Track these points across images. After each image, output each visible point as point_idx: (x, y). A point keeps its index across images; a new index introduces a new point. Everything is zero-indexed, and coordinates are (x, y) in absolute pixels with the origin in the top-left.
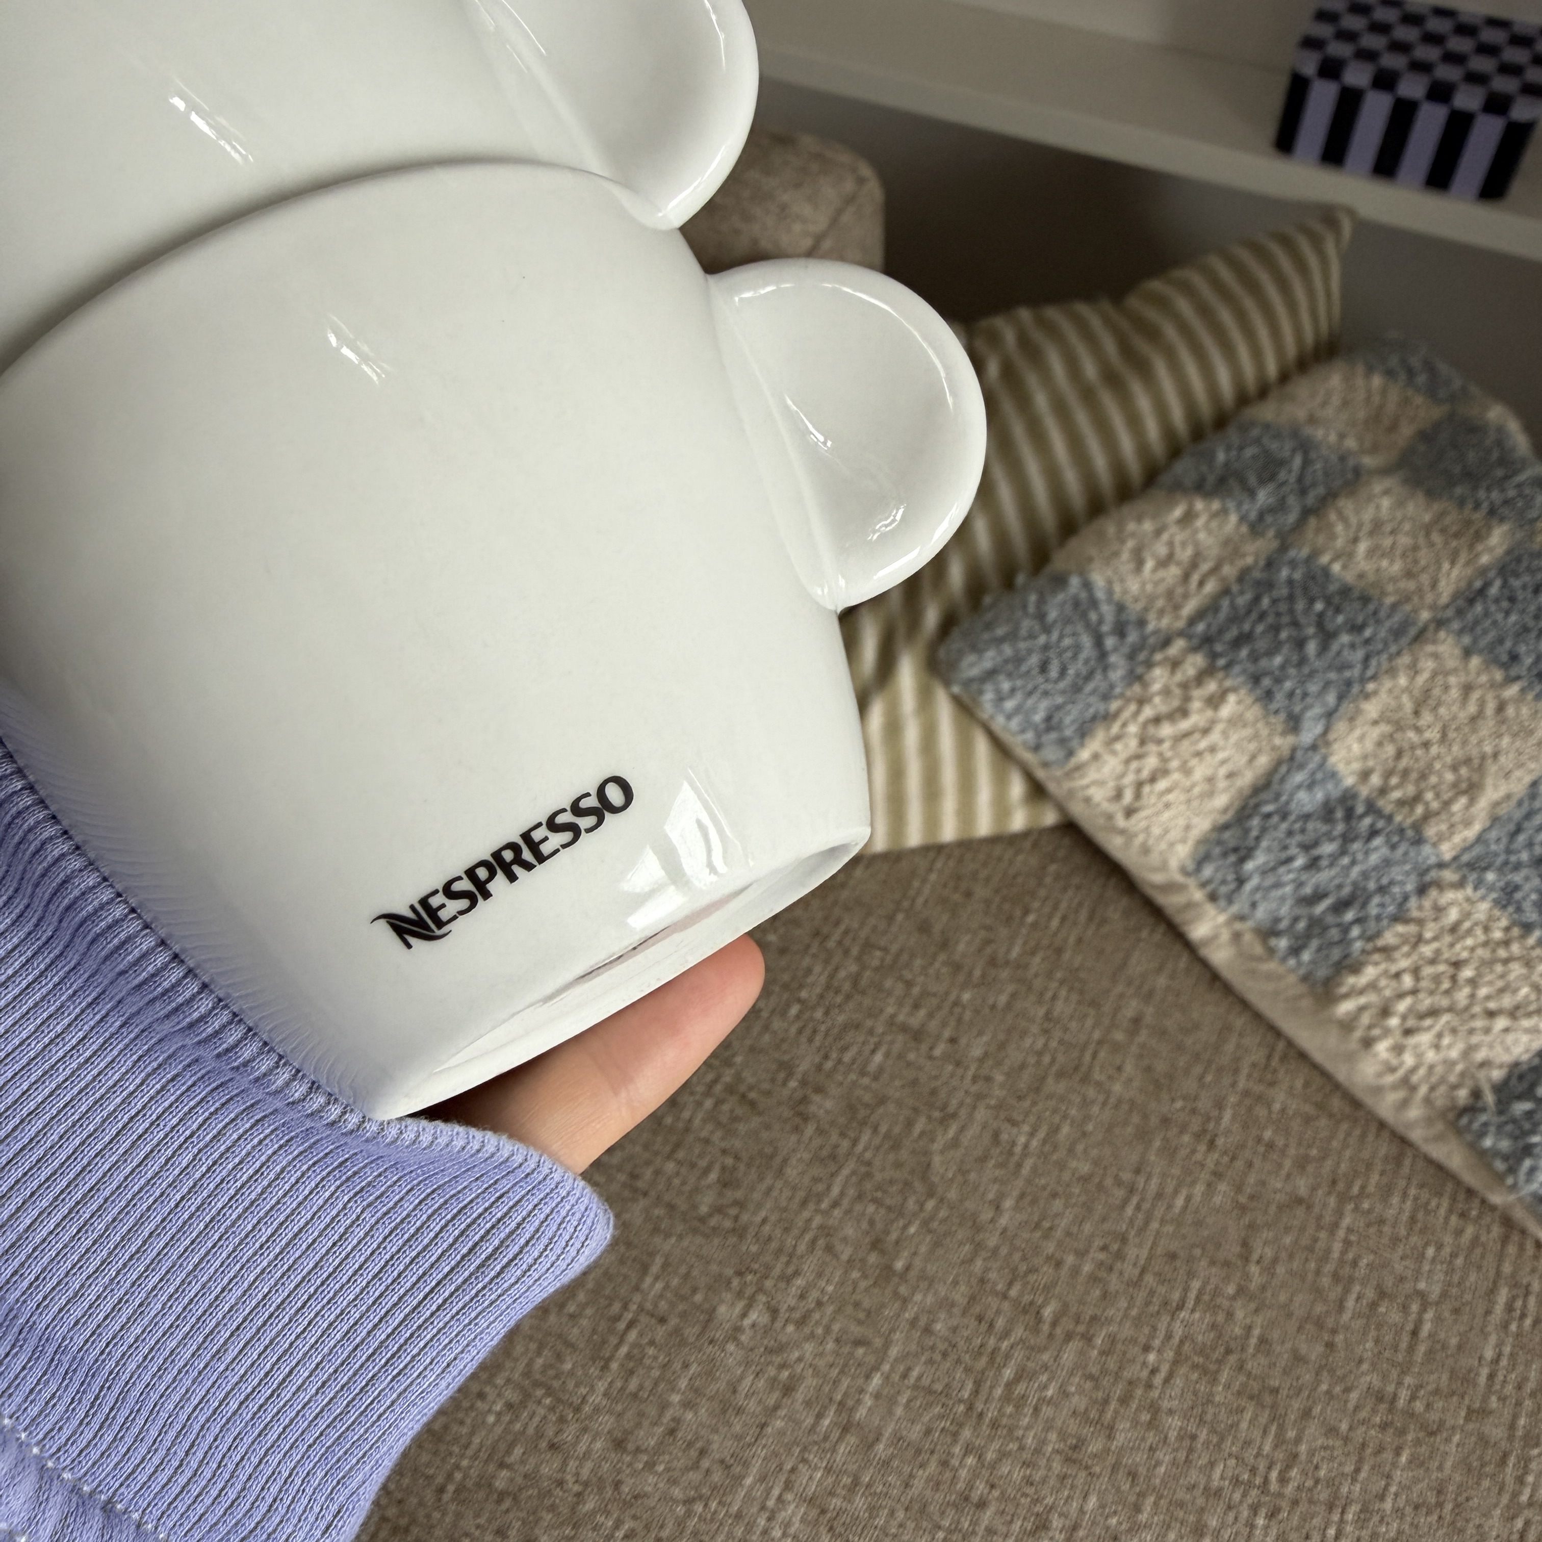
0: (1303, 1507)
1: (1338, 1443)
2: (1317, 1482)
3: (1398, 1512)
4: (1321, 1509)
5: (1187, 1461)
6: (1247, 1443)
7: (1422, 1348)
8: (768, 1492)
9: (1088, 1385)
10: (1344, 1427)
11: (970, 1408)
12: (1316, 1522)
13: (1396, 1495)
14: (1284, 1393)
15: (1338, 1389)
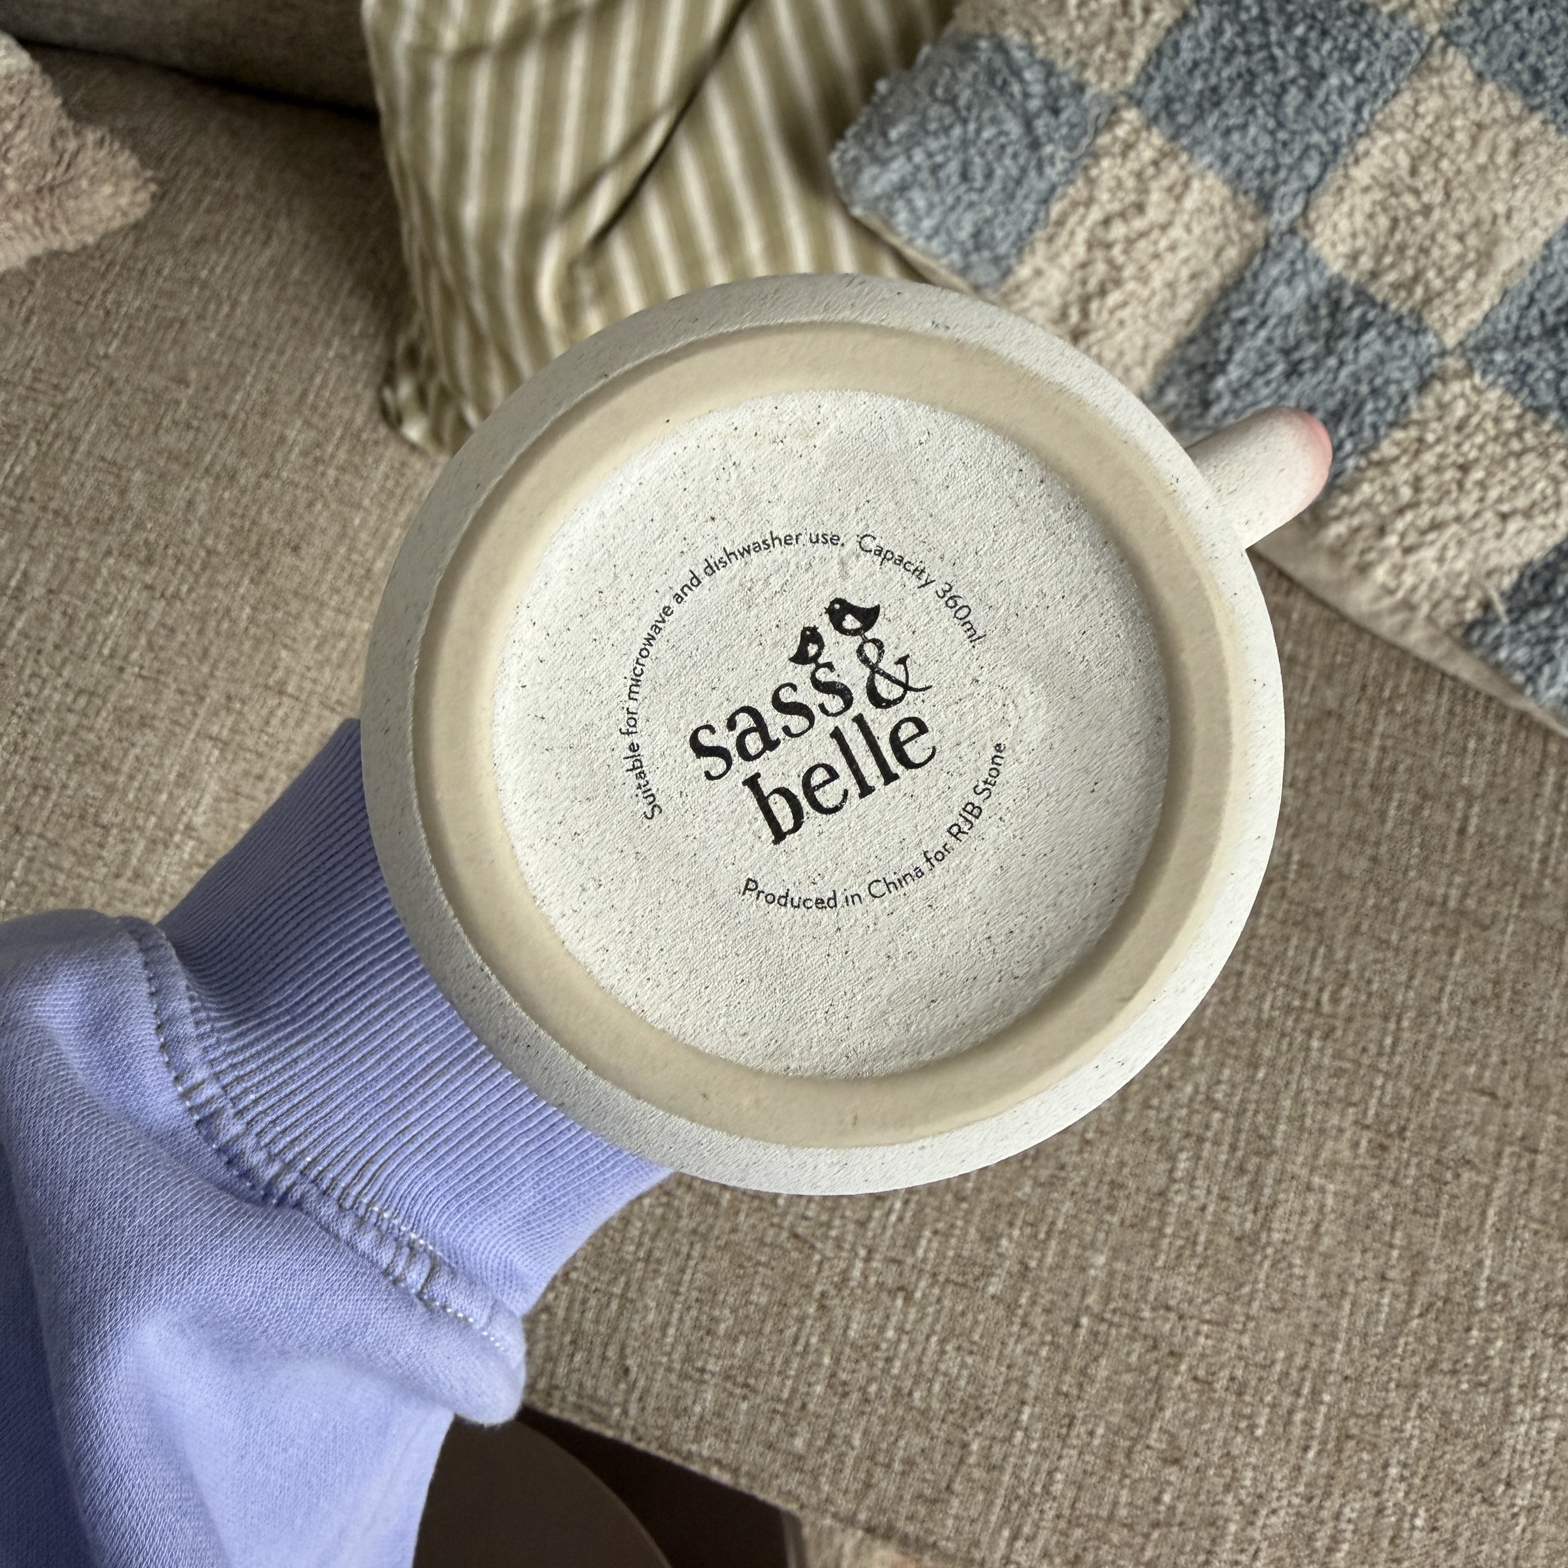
0: (1356, 1025)
1: (1390, 954)
2: (1370, 995)
3: (1456, 1010)
4: (1377, 1022)
5: (1235, 998)
6: (1297, 970)
7: (1469, 846)
10: (1394, 938)
12: (1373, 1034)
13: (1452, 994)
14: (1330, 913)
15: (1386, 901)
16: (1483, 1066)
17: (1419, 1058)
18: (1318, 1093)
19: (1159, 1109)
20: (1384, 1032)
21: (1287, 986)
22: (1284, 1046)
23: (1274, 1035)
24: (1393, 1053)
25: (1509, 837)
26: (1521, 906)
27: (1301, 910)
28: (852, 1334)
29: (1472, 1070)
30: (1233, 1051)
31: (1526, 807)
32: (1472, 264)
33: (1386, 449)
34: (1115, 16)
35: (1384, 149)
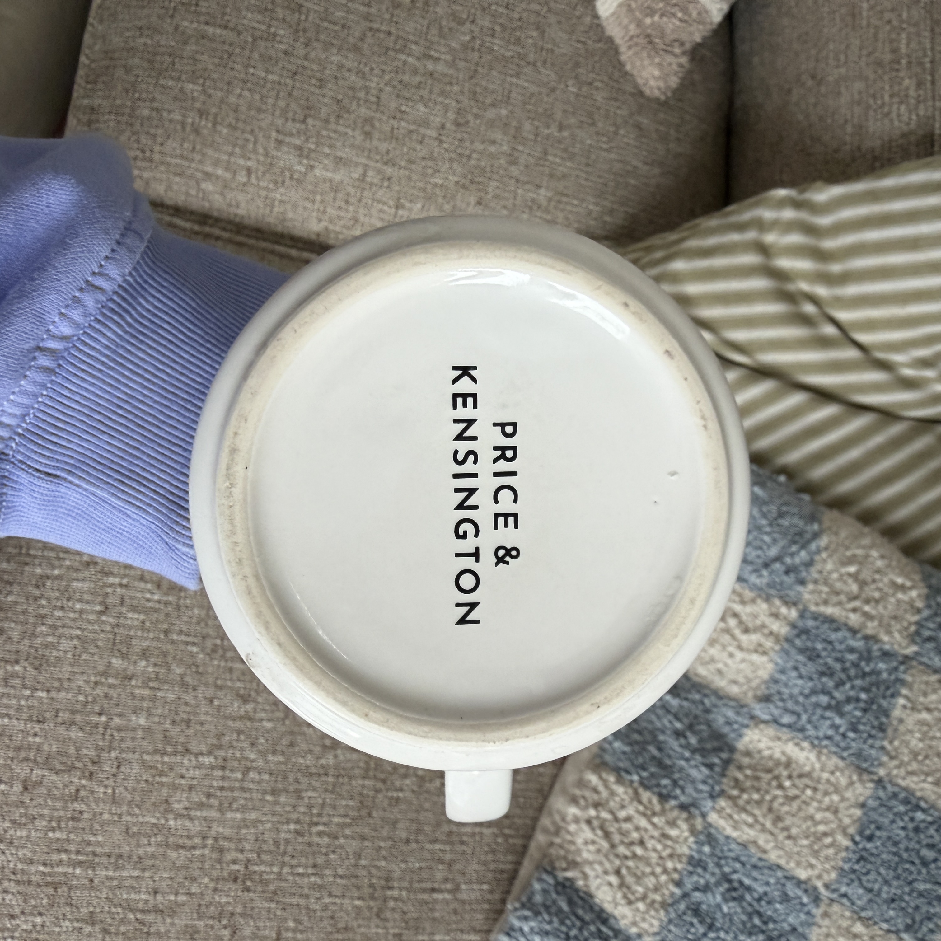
0: (307, 849)
2: (326, 854)
3: (325, 908)
4: (311, 862)
6: (334, 807)
7: (425, 897)
10: (363, 862)
16: (294, 931)
17: (293, 890)
18: (263, 834)
20: (306, 867)
22: (288, 809)
23: (293, 801)
24: (293, 874)
25: (434, 919)
27: (370, 803)
28: (75, 584)
29: (291, 924)
30: (280, 779)
31: (454, 926)
32: (756, 821)
33: (645, 795)
34: (847, 594)
35: (808, 759)
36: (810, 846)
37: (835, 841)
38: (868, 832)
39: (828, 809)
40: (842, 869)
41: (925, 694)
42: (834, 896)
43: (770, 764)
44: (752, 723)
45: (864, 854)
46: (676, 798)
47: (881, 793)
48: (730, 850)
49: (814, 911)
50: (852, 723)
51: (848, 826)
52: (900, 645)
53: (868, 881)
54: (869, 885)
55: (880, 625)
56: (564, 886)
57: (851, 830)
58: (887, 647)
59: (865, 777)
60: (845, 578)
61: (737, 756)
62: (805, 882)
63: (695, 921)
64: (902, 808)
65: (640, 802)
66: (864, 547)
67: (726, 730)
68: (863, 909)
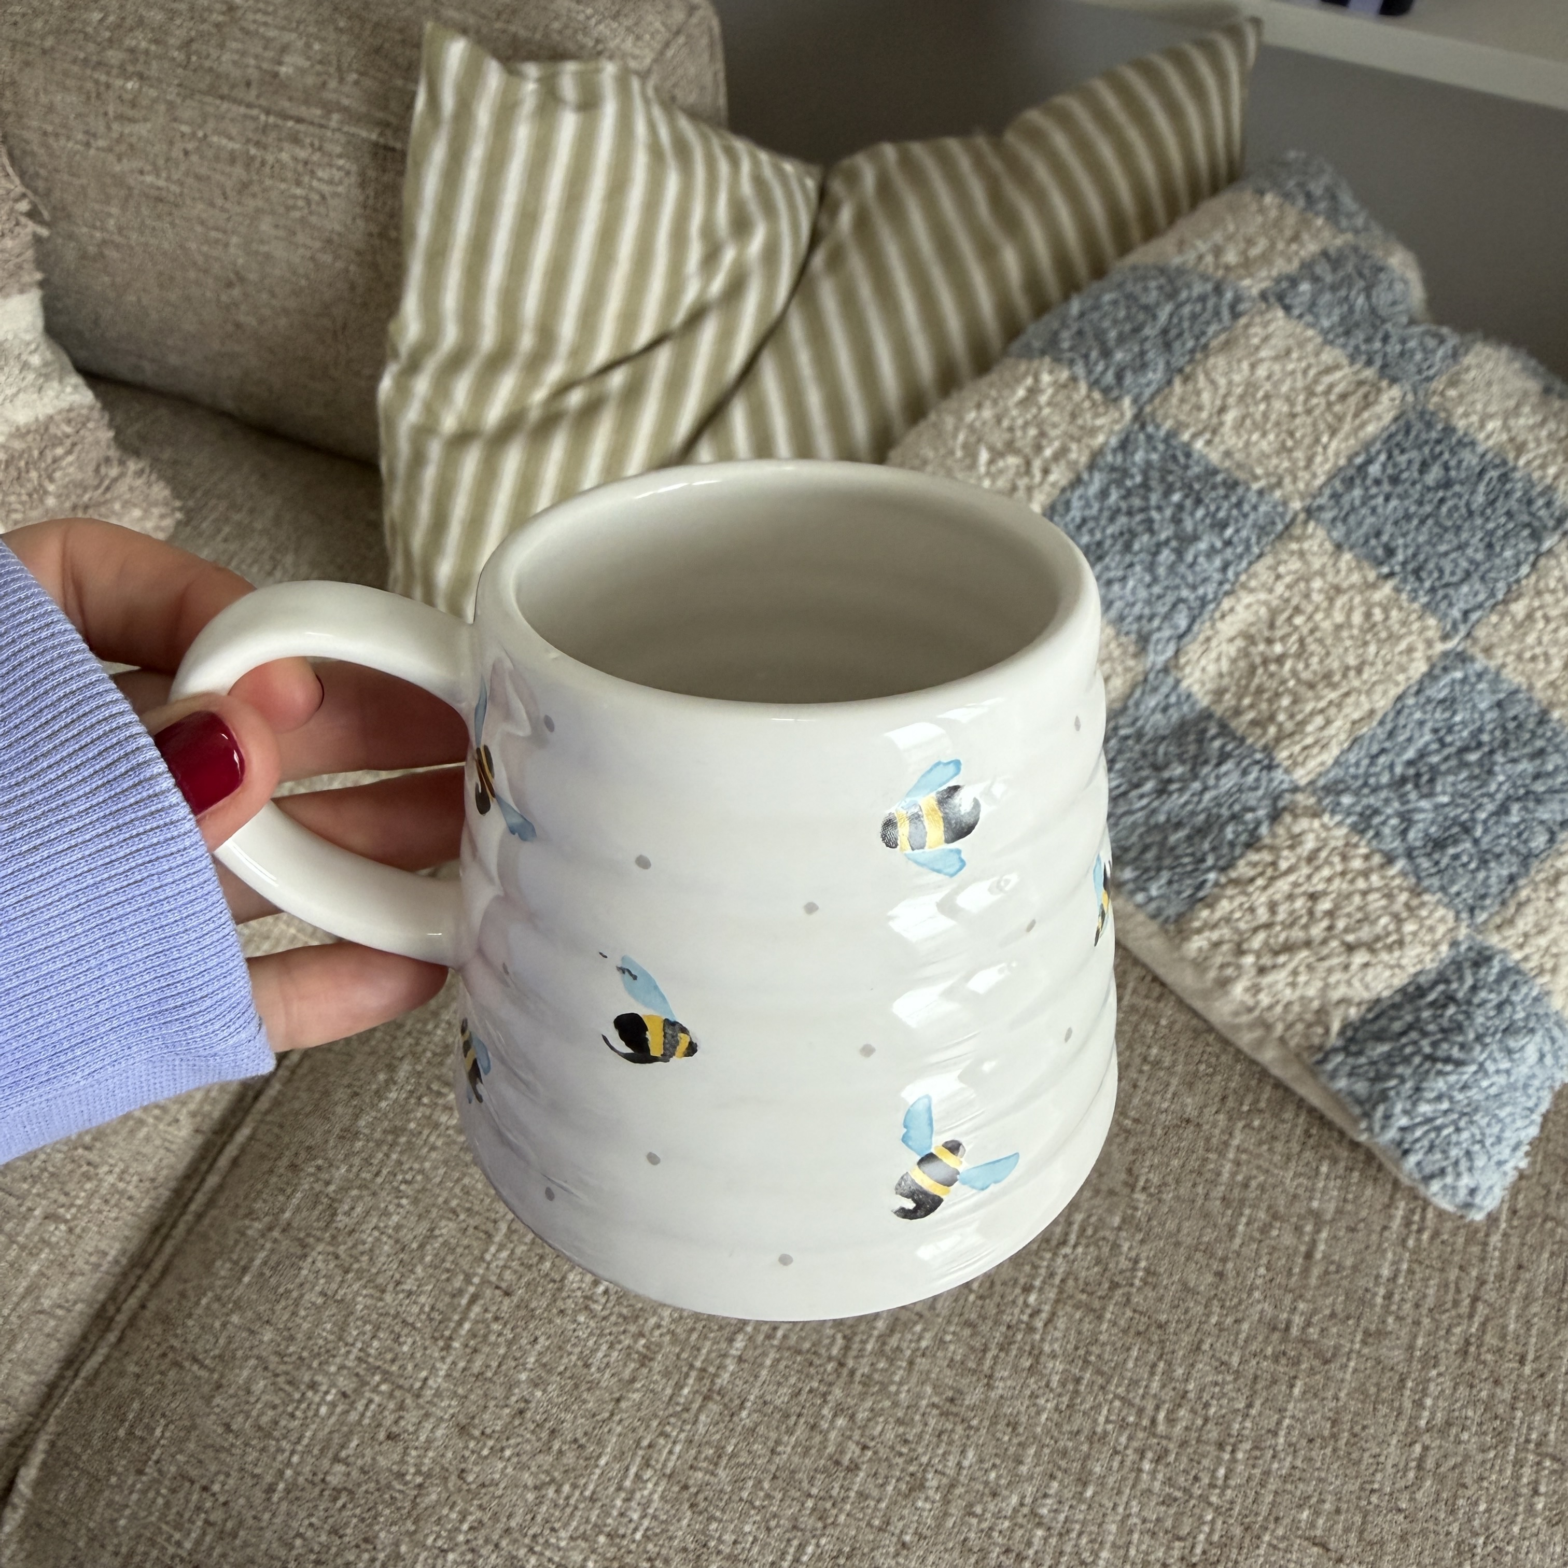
1: (1229, 1377)
2: (1206, 1420)
3: (1293, 1448)
4: (1211, 1449)
5: (1071, 1405)
6: (1134, 1383)
7: (1316, 1271)
8: (627, 1469)
9: (967, 1332)
10: (1235, 1360)
11: (841, 1365)
12: (1206, 1462)
13: (1290, 1428)
14: (1172, 1328)
15: (1229, 1320)
16: (1317, 1513)
17: (1252, 1495)
18: (1144, 1521)
19: (981, 1517)
20: (1219, 1461)
21: (1123, 1399)
22: (1116, 1465)
23: (1106, 1452)
24: (1226, 1486)
25: (1355, 1268)
26: (1364, 1342)
27: (1144, 1319)
29: (1305, 1515)
30: (1063, 1464)
31: (1374, 1237)
32: (1322, 711)
33: (1242, 869)
34: (1018, 474)
35: (1248, 606)
36: (1381, 642)
37: (1380, 604)
38: (1380, 552)
39: (1331, 600)
40: (1426, 606)
41: (1199, 408)
42: (1463, 630)
43: (1242, 664)
44: (1174, 673)
45: (1410, 567)
46: (1258, 824)
47: (1328, 515)
48: (1357, 764)
49: (1478, 666)
50: (1212, 526)
51: (1365, 577)
52: (1116, 422)
53: (1453, 573)
54: (1459, 574)
55: (1079, 441)
56: (1352, 1040)
57: (1372, 576)
58: (1114, 441)
59: (1297, 531)
60: (993, 469)
61: (1219, 711)
62: (1432, 667)
63: (1451, 851)
64: (1357, 492)
65: (1252, 880)
66: (957, 429)
67: (1175, 715)
68: (1492, 594)
